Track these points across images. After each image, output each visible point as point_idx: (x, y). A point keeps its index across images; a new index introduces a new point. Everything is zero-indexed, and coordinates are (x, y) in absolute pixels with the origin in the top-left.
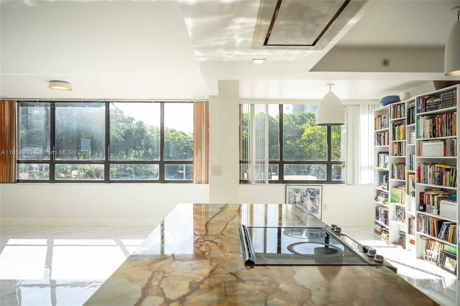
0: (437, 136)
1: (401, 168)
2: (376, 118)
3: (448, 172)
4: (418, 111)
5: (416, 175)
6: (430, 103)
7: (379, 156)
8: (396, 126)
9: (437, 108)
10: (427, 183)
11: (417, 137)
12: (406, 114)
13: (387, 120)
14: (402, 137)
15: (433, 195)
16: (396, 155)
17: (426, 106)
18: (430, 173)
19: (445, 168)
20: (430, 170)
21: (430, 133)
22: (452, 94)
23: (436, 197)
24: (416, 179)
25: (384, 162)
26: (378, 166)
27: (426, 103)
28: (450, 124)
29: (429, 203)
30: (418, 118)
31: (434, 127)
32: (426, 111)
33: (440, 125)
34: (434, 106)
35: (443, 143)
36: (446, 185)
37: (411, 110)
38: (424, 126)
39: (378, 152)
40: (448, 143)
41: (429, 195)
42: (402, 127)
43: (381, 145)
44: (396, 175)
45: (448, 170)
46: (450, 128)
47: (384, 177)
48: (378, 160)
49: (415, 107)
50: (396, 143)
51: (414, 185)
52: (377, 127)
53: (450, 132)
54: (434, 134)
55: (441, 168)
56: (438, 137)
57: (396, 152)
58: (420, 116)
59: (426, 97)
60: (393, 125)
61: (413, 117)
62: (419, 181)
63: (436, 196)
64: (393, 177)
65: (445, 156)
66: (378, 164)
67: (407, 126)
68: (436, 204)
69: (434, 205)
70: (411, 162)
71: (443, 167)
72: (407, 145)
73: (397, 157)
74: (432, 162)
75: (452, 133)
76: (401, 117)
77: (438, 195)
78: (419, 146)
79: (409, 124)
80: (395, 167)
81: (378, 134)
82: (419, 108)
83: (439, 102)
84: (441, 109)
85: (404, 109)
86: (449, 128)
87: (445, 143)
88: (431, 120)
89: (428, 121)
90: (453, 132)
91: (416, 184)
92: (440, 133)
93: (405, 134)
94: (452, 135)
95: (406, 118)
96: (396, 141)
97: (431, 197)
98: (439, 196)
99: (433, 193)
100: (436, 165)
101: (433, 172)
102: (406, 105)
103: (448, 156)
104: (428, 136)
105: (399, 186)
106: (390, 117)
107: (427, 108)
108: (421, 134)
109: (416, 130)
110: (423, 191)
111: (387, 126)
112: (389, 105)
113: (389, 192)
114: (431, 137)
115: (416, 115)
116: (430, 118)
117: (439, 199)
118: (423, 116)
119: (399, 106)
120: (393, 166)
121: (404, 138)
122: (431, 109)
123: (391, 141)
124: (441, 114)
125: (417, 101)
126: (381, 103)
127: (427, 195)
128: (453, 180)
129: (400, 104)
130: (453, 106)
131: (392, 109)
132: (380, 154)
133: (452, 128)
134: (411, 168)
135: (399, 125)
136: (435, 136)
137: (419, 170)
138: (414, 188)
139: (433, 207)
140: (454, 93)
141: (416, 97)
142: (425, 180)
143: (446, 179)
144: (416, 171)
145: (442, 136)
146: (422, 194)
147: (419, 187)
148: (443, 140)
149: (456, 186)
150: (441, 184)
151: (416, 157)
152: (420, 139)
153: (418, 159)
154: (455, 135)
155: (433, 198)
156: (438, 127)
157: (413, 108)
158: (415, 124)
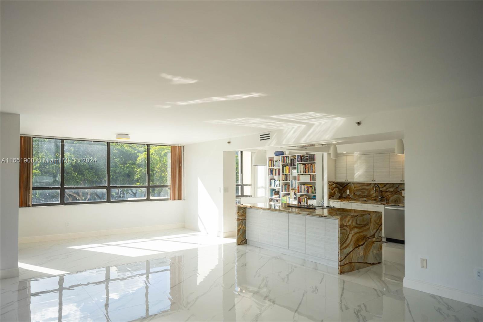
1: (287, 187)
2: (269, 161)
3: (311, 188)
4: (298, 161)
5: (297, 190)
6: (304, 158)
7: (270, 181)
8: (284, 166)
9: (307, 161)
10: (302, 193)
11: (298, 173)
12: (290, 161)
13: (278, 163)
14: (287, 172)
15: (304, 198)
16: (284, 180)
18: (303, 189)
20: (303, 187)
21: (303, 171)
22: (313, 156)
23: (305, 199)
24: (297, 191)
25: (274, 184)
26: (270, 186)
27: (302, 158)
28: (313, 168)
29: (302, 202)
30: (298, 164)
31: (305, 169)
32: (302, 162)
33: (308, 168)
34: (305, 160)
35: (309, 176)
36: (310, 193)
37: (293, 160)
38: (300, 168)
39: (270, 179)
40: (312, 176)
41: (302, 198)
42: (287, 167)
43: (273, 175)
44: (284, 190)
45: (311, 187)
47: (274, 192)
48: (270, 183)
49: (296, 159)
50: (284, 175)
51: (295, 194)
52: (270, 166)
54: (305, 172)
55: (308, 186)
57: (284, 179)
59: (302, 156)
60: (283, 166)
61: (293, 163)
62: (298, 192)
64: (282, 191)
65: (310, 181)
66: (270, 185)
67: (290, 167)
68: (305, 202)
69: (304, 202)
70: (292, 184)
72: (290, 176)
73: (284, 181)
74: (304, 184)
76: (287, 162)
78: (298, 177)
79: (292, 166)
80: (284, 186)
81: (270, 169)
84: (309, 161)
85: (289, 158)
86: (312, 170)
87: (310, 176)
88: (304, 165)
89: (303, 166)
90: (314, 172)
91: (297, 194)
92: (308, 172)
93: (289, 171)
94: (313, 173)
95: (290, 163)
96: (284, 174)
97: (303, 199)
98: (307, 198)
99: (304, 197)
100: (306, 185)
102: (290, 157)
104: (303, 173)
105: (285, 195)
106: (281, 162)
107: (302, 160)
108: (299, 171)
109: (297, 169)
110: (299, 197)
111: (278, 166)
112: (280, 156)
113: (281, 199)
114: (304, 173)
115: (297, 163)
116: (303, 165)
117: (307, 200)
118: (300, 163)
119: (286, 157)
120: (282, 186)
121: (289, 173)
122: (304, 161)
123: (281, 174)
124: (308, 164)
125: (297, 157)
126: (275, 154)
128: (314, 191)
129: (286, 156)
130: (314, 161)
131: (282, 158)
132: (271, 180)
134: (292, 186)
135: (286, 166)
136: (306, 173)
137: (298, 187)
138: (296, 195)
139: (304, 203)
141: (296, 155)
142: (301, 192)
143: (310, 191)
144: (297, 188)
145: (309, 173)
146: (299, 198)
147: (298, 195)
148: (310, 175)
149: (315, 193)
150: (308, 193)
151: (297, 181)
152: (299, 174)
153: (298, 183)
154: (315, 173)
155: (304, 199)
156: (307, 169)
157: (294, 159)
158: (297, 167)
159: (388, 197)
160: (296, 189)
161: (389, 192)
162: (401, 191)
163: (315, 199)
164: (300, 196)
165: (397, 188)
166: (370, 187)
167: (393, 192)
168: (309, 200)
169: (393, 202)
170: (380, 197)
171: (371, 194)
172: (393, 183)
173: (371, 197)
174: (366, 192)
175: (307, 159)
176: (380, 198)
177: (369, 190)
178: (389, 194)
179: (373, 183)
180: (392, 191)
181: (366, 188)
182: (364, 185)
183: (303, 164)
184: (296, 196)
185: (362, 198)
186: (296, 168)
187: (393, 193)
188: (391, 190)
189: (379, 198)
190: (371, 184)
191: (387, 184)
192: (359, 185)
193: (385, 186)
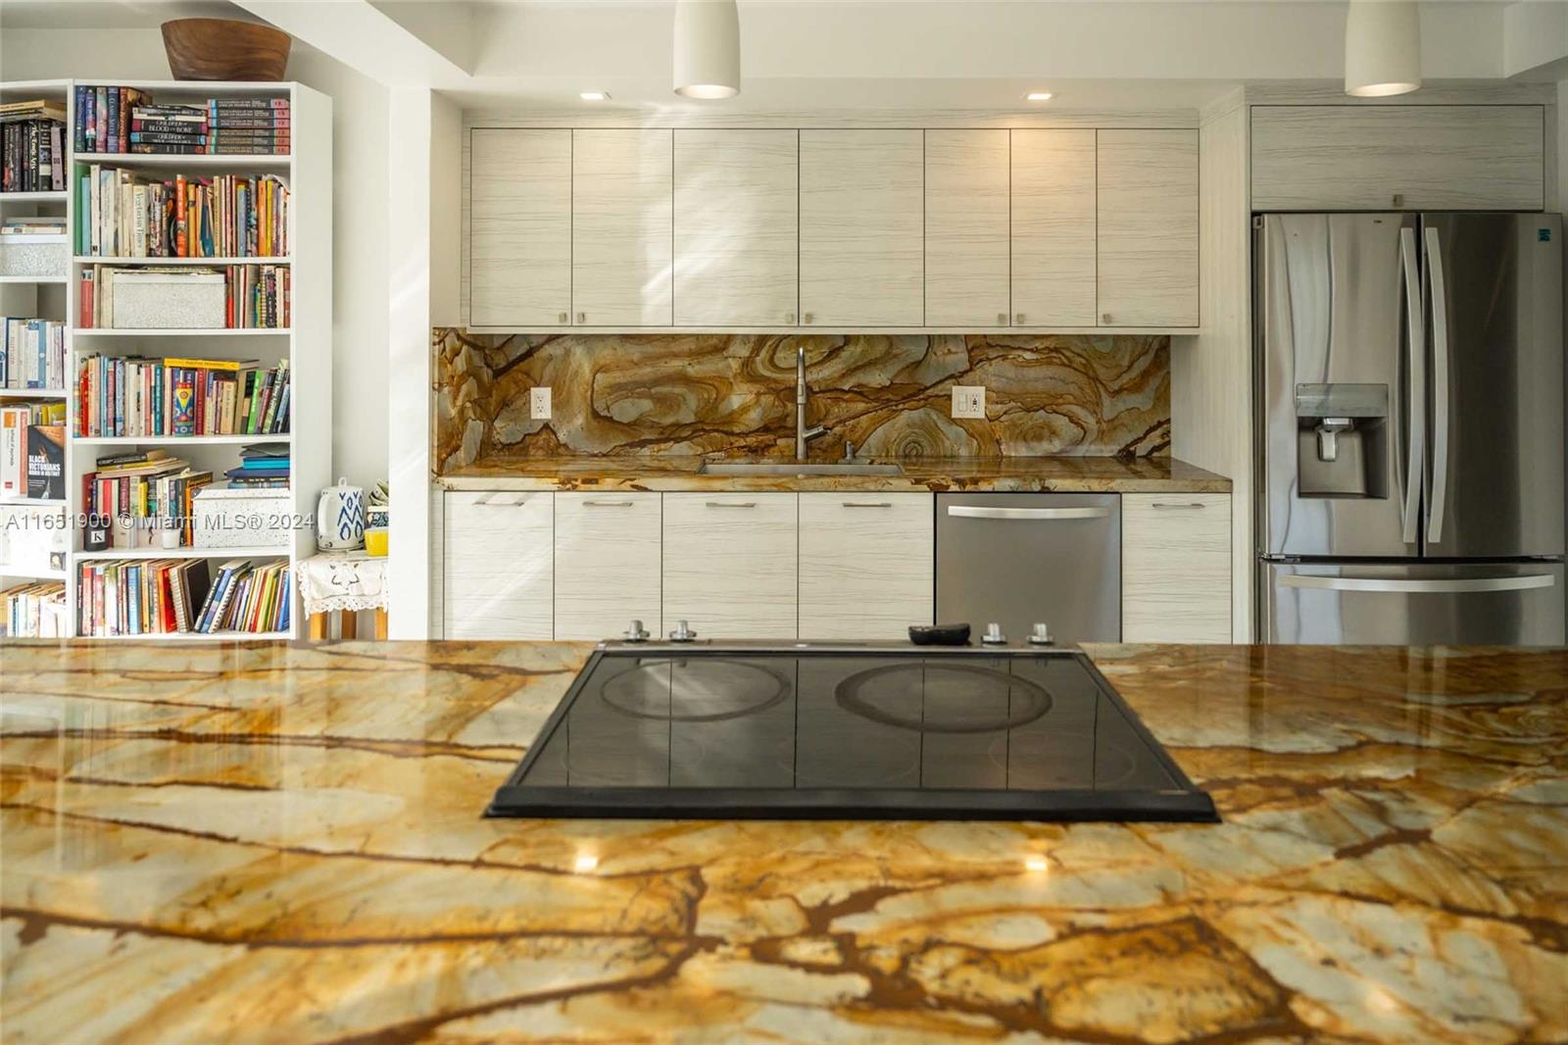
0: (180, 251)
3: (229, 386)
4: (87, 145)
5: (71, 408)
6: (153, 122)
9: (191, 149)
10: (124, 434)
11: (79, 250)
15: (145, 478)
17: (129, 130)
18: (139, 394)
19: (211, 370)
20: (136, 380)
21: (148, 238)
22: (265, 109)
23: (164, 487)
24: (72, 420)
27: (130, 119)
28: (254, 214)
29: (125, 510)
30: (85, 169)
31: (172, 217)
32: (129, 150)
33: (196, 211)
34: (174, 138)
35: (219, 278)
36: (217, 431)
37: (14, 133)
38: (116, 209)
40: (244, 280)
41: (122, 481)
45: (230, 376)
46: (251, 226)
49: (55, 121)
51: (44, 446)
53: (251, 242)
54: (170, 241)
55: (189, 371)
56: (188, 255)
58: (95, 169)
59: (131, 97)
62: (84, 430)
63: (166, 480)
65: (228, 326)
68: (165, 508)
69: (153, 514)
71: (204, 367)
74: (149, 352)
75: (257, 245)
77: (177, 472)
78: (87, 286)
82: (90, 132)
83: (204, 129)
84: (217, 152)
86: (248, 226)
87: (229, 282)
88: (157, 188)
89: (140, 189)
90: (266, 245)
91: (72, 444)
92: (196, 243)
94: (259, 254)
97: (137, 486)
98: (184, 475)
99: (152, 468)
100: (168, 362)
101: (153, 389)
103: (244, 327)
104: (140, 251)
107: (136, 137)
108: (101, 238)
109: (70, 220)
110: (93, 469)
114: (150, 253)
115: (72, 156)
116: (142, 180)
117: (183, 488)
118: (107, 166)
122: (160, 148)
124: (201, 176)
125: (78, 106)
127: (115, 483)
128: (253, 410)
130: (271, 152)
133: (257, 228)
134: (5, 378)
136: (173, 253)
137: (84, 385)
140: (273, 109)
141: (67, 84)
142: (115, 423)
143: (218, 412)
144: (70, 393)
145: (212, 254)
146: (90, 480)
147: (80, 453)
148: (218, 269)
149: (286, 429)
150: (198, 429)
151: (71, 331)
152: (95, 259)
153: (79, 342)
154: (275, 252)
155: (150, 489)
156: (189, 222)
157: (24, 123)
158: (68, 196)
159: (853, 429)
160: (62, 401)
161: (860, 392)
162: (941, 382)
163: (282, 477)
164: (101, 463)
165: (918, 364)
166: (721, 365)
167: (890, 396)
168: (205, 493)
169: (885, 454)
170: (808, 428)
171: (733, 413)
172: (888, 337)
173: (732, 434)
174: (693, 402)
175: (196, 130)
176: (807, 440)
177: (721, 385)
178: (861, 406)
179: (747, 337)
180: (883, 389)
181: (691, 371)
182: (675, 347)
183: (142, 175)
184: (52, 470)
185: (658, 441)
186: (62, 205)
187: (888, 399)
188: (877, 378)
189: (802, 435)
190: (728, 340)
191: (848, 340)
192: (635, 352)
193: (834, 353)
